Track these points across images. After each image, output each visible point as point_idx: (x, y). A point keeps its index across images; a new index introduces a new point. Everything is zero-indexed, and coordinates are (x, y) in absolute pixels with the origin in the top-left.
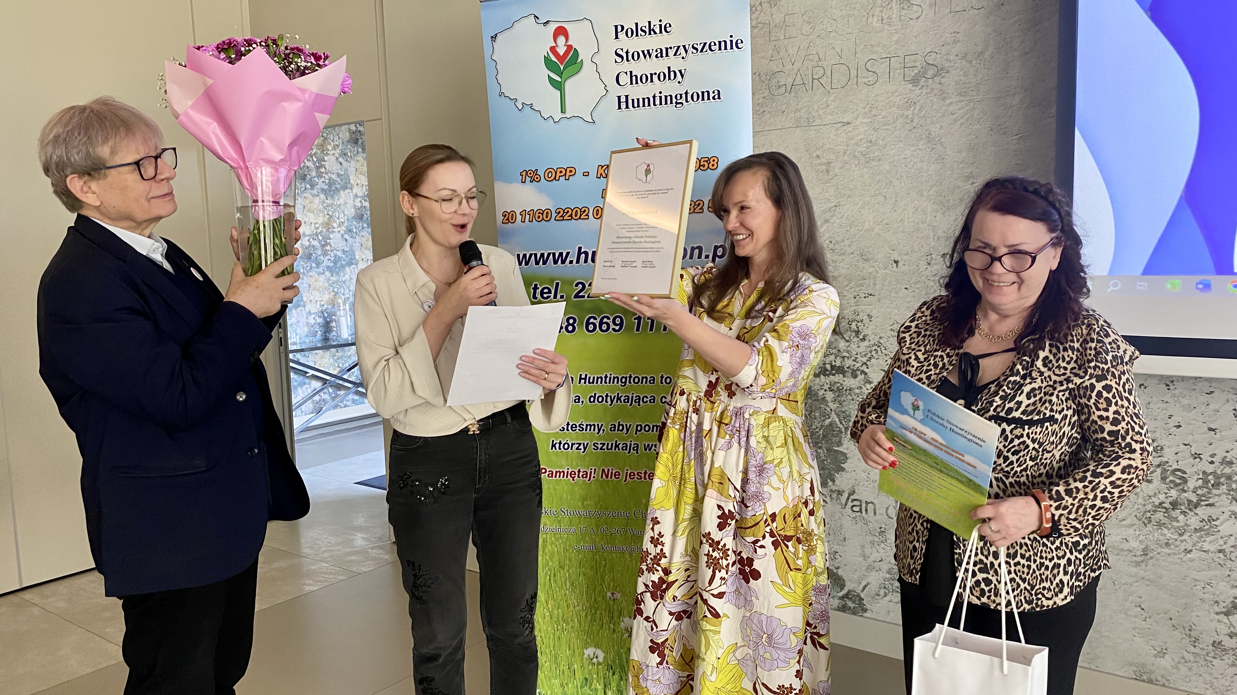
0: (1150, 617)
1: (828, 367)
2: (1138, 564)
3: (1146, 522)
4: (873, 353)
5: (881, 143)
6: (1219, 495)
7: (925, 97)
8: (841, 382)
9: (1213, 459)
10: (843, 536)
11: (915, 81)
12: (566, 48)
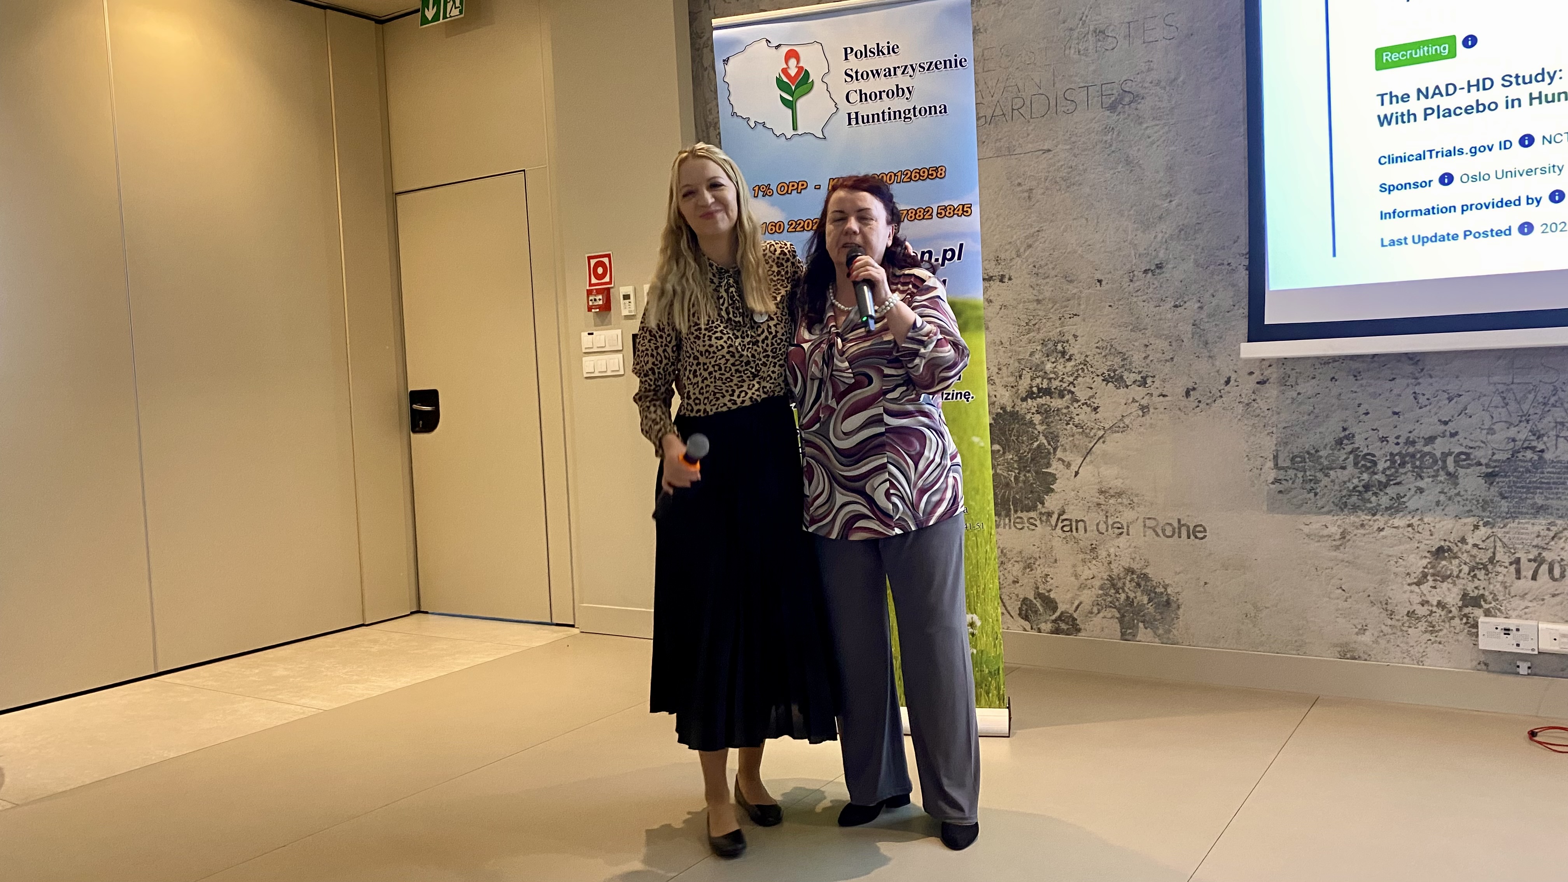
0: (1351, 597)
1: (1035, 390)
2: (1337, 548)
3: (1343, 507)
4: (1080, 372)
5: (1081, 168)
6: (1405, 473)
7: (1122, 123)
8: (1048, 403)
9: (1399, 441)
10: (1054, 558)
11: (1112, 108)
12: (796, 70)
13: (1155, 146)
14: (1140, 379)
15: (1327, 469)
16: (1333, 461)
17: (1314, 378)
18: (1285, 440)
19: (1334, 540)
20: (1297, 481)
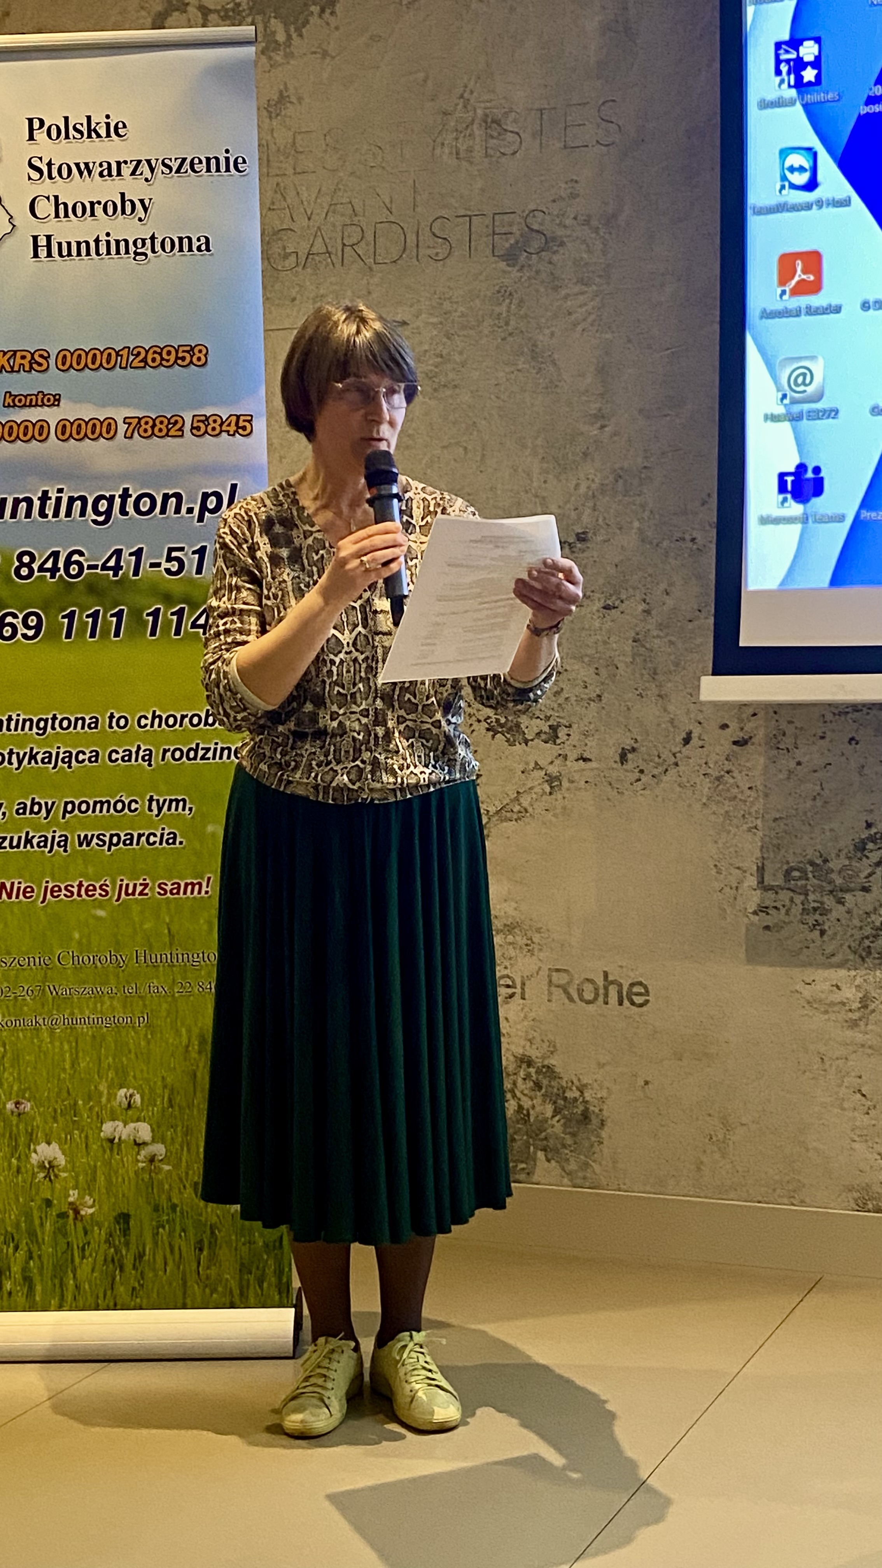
0: (875, 1107)
2: (855, 1024)
5: (457, 358)
7: (526, 284)
11: (510, 257)
13: (579, 328)
14: (547, 729)
15: (841, 890)
16: (851, 877)
17: (822, 738)
18: (775, 842)
19: (850, 1010)
20: (793, 911)
